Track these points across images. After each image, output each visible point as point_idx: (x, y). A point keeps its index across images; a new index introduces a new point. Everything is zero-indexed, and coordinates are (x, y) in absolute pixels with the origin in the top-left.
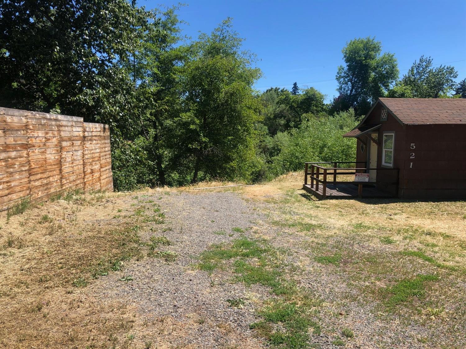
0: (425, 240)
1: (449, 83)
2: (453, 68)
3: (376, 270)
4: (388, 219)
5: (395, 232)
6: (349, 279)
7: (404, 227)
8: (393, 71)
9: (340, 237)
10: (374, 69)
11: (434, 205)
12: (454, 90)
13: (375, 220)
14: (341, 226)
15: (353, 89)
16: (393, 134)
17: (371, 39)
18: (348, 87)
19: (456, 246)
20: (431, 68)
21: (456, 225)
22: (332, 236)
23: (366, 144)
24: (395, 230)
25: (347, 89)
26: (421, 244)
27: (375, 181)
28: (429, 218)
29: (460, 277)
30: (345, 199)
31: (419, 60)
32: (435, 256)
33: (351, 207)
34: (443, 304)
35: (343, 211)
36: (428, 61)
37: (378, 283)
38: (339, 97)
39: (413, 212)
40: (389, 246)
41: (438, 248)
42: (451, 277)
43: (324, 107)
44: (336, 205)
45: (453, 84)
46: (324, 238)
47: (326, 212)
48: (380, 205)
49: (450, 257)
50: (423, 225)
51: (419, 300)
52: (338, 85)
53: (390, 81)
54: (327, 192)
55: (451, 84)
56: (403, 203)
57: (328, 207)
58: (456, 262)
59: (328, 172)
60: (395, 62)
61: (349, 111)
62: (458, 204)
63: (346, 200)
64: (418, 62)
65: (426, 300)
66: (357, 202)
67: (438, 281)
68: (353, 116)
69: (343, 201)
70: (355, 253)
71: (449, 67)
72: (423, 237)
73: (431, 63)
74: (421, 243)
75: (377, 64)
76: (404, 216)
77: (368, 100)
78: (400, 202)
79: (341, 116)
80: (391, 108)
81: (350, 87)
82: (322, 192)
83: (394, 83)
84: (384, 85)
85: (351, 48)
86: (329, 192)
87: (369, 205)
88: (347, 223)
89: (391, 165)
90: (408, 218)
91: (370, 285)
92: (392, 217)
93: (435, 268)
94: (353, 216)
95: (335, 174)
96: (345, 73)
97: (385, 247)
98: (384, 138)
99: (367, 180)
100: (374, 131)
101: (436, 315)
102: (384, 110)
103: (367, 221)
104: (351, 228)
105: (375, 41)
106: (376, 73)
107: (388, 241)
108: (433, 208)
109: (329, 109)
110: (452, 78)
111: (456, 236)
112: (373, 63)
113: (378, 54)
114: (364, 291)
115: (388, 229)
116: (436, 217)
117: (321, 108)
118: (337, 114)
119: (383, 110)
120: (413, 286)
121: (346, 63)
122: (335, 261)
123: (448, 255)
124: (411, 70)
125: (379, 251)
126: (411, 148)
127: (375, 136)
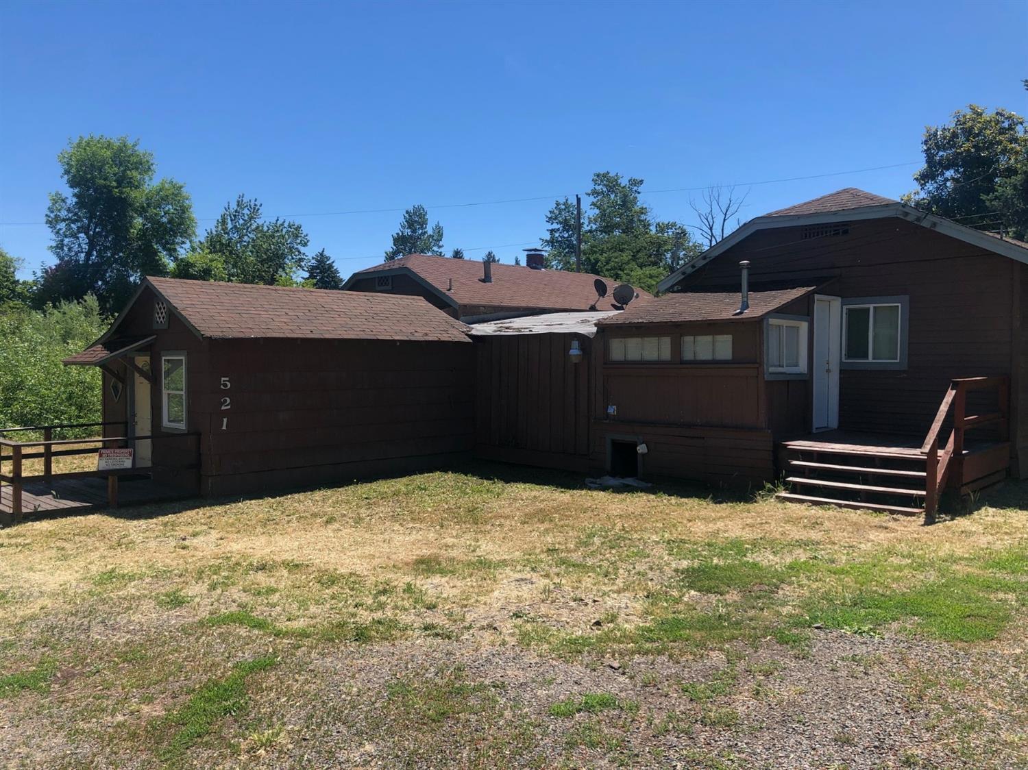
0: (253, 584)
1: (296, 256)
2: (298, 228)
3: (142, 679)
4: (177, 550)
5: (193, 577)
6: (72, 719)
7: (212, 562)
8: (184, 218)
9: (56, 615)
10: (142, 211)
11: (273, 503)
12: (304, 270)
13: (147, 555)
14: (61, 585)
15: (93, 250)
16: (183, 358)
17: (130, 143)
18: (79, 245)
19: (311, 584)
20: (260, 222)
21: (313, 540)
22: (33, 618)
23: (123, 381)
24: (191, 572)
25: (76, 248)
26: (245, 594)
27: (149, 464)
28: (264, 533)
29: (316, 648)
30: (76, 516)
31: (236, 203)
32: (273, 614)
33: (90, 532)
34: (283, 715)
35: (67, 545)
36: (252, 206)
37: (146, 709)
38: (58, 266)
39: (232, 525)
40: (176, 612)
41: (277, 594)
42: (299, 653)
43: (19, 288)
44: (51, 534)
45: (302, 259)
46: (10, 626)
47: (21, 556)
48: (161, 518)
49: (299, 609)
50: (251, 550)
51: (236, 721)
52: (53, 236)
53: (179, 239)
54: (23, 503)
55: (298, 257)
56: (213, 507)
57: (27, 542)
58: (311, 617)
59: (25, 451)
60: (187, 202)
61: (85, 301)
62: (318, 495)
63: (79, 518)
64: (234, 206)
65: (250, 717)
66: (105, 518)
67: (274, 666)
68: (95, 313)
69: (70, 520)
70: (94, 647)
71: (292, 223)
72: (251, 576)
73: (259, 211)
74: (245, 591)
75: (147, 199)
76: (214, 535)
77: (132, 279)
78: (204, 506)
79: (65, 313)
80: (175, 302)
81: (84, 246)
82: (11, 504)
83: (187, 245)
84: (164, 249)
85: (81, 155)
86: (30, 502)
87: (135, 522)
88: (78, 575)
89: (182, 426)
90: (221, 539)
91: (126, 721)
92: (187, 543)
93: (271, 639)
94: (94, 556)
95: (48, 456)
96: (69, 210)
97: (168, 616)
98: (164, 367)
99: (128, 464)
100: (142, 350)
101: (269, 744)
102: (161, 305)
103: (127, 562)
104: (85, 586)
105: (140, 150)
106: (146, 218)
107: (176, 601)
108: (271, 510)
109: (34, 293)
110: (299, 247)
111: (311, 562)
112: (138, 197)
113: (147, 178)
114: (111, 740)
115: (176, 572)
116: (276, 529)
117: (9, 289)
118: (55, 307)
119: (158, 304)
120: (225, 693)
121: (71, 187)
122: (37, 680)
123: (295, 606)
124: (220, 220)
125: (153, 630)
126: (222, 387)
127: (142, 361)
